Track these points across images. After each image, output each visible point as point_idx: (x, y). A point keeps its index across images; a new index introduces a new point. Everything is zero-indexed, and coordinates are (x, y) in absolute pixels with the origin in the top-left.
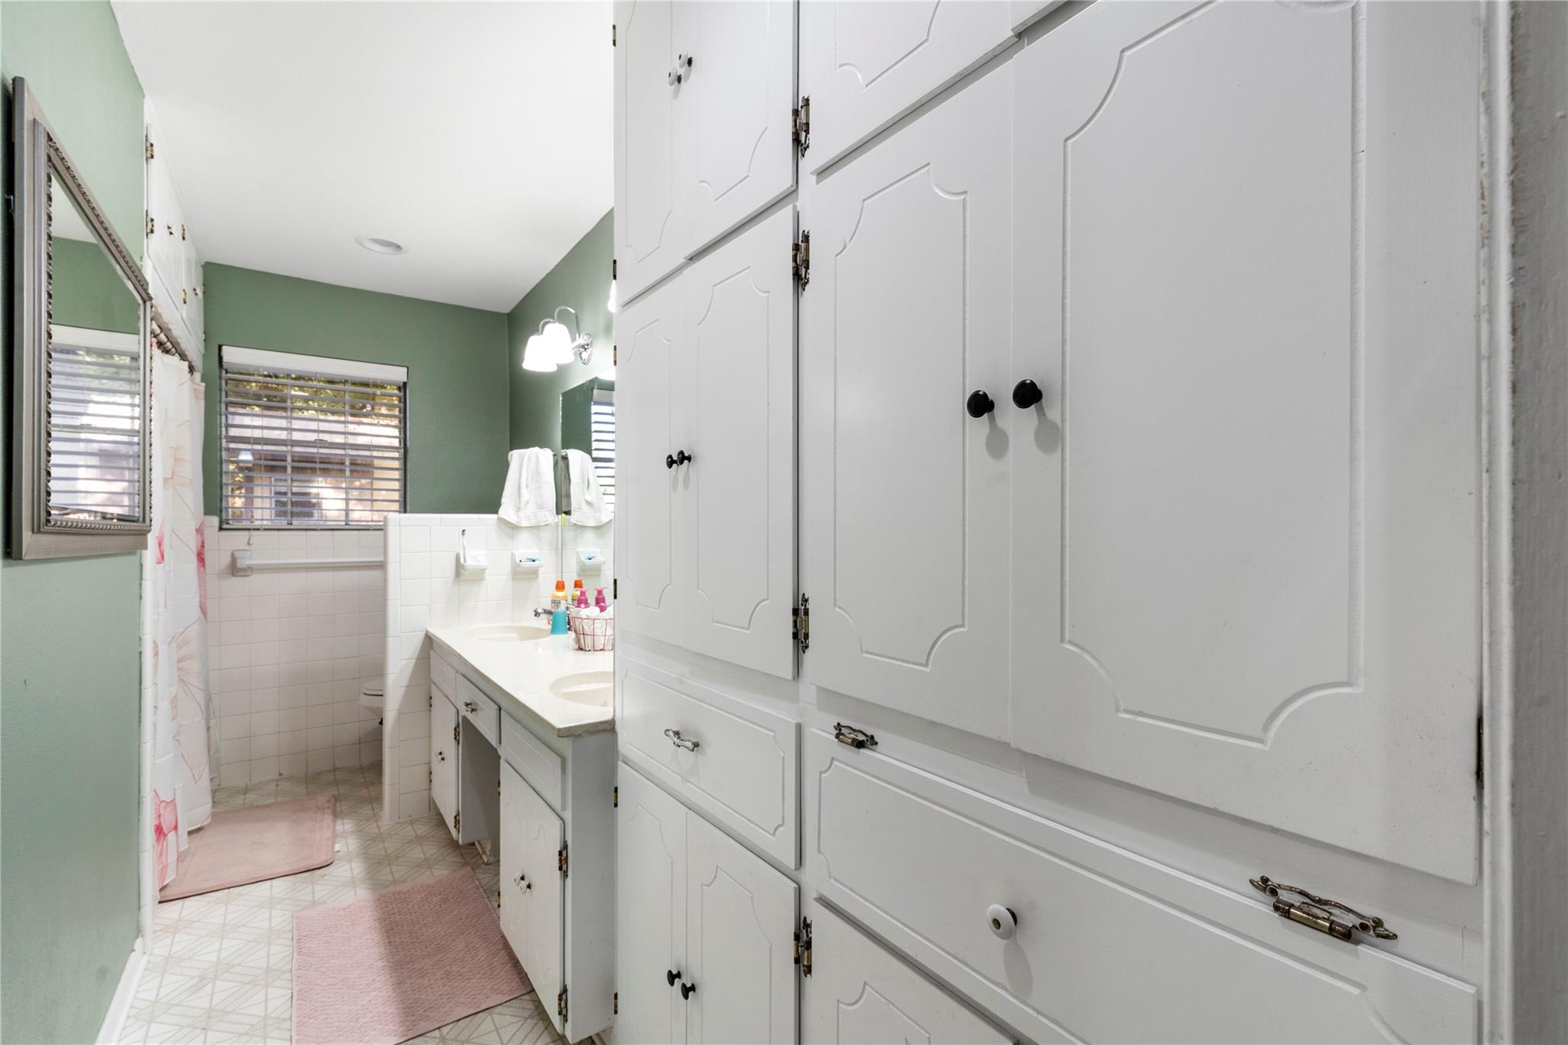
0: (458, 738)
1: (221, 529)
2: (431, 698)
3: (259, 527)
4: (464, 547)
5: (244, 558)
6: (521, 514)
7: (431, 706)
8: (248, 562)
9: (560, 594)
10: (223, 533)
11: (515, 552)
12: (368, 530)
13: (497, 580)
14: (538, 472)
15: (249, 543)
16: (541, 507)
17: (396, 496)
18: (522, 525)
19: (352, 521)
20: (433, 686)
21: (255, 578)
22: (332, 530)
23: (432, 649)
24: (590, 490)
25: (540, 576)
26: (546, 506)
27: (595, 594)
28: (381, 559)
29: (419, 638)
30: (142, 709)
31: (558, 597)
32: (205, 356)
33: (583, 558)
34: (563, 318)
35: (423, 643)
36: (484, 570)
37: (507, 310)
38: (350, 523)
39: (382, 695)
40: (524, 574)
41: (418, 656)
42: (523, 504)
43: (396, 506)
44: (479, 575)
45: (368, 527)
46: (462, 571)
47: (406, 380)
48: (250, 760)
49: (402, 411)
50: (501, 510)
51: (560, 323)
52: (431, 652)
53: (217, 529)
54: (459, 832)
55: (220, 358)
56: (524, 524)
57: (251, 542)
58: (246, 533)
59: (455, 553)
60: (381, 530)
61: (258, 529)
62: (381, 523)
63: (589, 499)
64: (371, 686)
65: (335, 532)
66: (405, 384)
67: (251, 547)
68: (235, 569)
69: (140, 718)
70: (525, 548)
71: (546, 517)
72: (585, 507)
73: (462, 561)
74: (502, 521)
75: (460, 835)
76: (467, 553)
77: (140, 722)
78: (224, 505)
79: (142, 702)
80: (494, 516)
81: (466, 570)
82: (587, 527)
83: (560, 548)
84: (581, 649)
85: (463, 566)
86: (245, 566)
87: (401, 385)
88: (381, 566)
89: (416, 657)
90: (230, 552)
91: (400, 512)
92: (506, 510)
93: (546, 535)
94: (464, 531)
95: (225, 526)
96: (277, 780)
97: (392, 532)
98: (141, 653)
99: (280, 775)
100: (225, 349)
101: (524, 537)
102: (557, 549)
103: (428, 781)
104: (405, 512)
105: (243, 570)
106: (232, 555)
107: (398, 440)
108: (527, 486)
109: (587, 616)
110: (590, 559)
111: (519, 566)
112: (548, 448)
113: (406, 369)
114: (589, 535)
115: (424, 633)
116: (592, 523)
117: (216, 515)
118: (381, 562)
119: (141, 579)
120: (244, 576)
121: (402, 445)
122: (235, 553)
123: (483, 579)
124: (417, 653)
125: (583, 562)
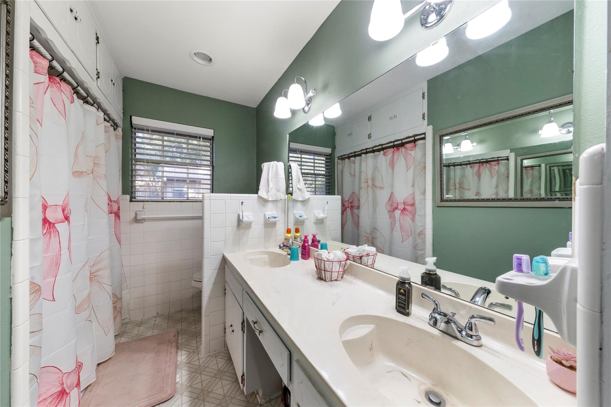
0: (243, 329)
1: (131, 201)
2: (225, 290)
3: (148, 200)
4: (242, 211)
5: (140, 215)
6: (269, 194)
7: (225, 294)
8: (143, 217)
9: (289, 235)
10: (132, 203)
11: (266, 213)
12: (197, 202)
13: (257, 228)
14: (277, 174)
15: (143, 208)
16: (278, 191)
17: (209, 187)
18: (270, 200)
19: (190, 198)
20: (226, 283)
21: (146, 224)
22: (181, 202)
23: (226, 264)
24: (300, 183)
25: (277, 225)
26: (281, 190)
27: (312, 237)
28: (201, 215)
29: (219, 259)
30: (13, 343)
31: (288, 237)
32: (124, 120)
33: (298, 216)
34: (299, 82)
35: (221, 261)
36: (251, 223)
37: (255, 106)
38: (189, 199)
39: (201, 282)
40: (269, 224)
41: (219, 268)
42: (270, 189)
43: (209, 191)
44: (249, 225)
45: (197, 201)
46: (241, 223)
47: (213, 136)
48: (144, 308)
49: (211, 149)
50: (259, 192)
51: (298, 84)
52: (226, 265)
53: (129, 201)
54: (244, 386)
55: (131, 122)
56: (270, 199)
57: (144, 207)
58: (142, 203)
59: (238, 214)
60: (201, 202)
61: (148, 201)
62: (201, 199)
63: (299, 187)
64: (196, 276)
65: (182, 203)
66: (213, 137)
67: (144, 210)
68: (136, 220)
69: (11, 351)
70: (271, 211)
71: (281, 195)
72: (297, 191)
73: (241, 218)
74: (260, 198)
75: (245, 387)
76: (244, 214)
77: (11, 354)
78: (133, 190)
79: (13, 338)
80: (256, 195)
81: (243, 223)
82: (298, 201)
83: (286, 212)
84: (320, 278)
85: (242, 220)
86: (141, 218)
87: (211, 138)
88: (201, 218)
89: (218, 268)
90: (135, 211)
91: (210, 193)
92: (262, 192)
93: (280, 205)
94: (242, 202)
95: (133, 200)
96: (156, 317)
97: (206, 202)
98: (11, 299)
99: (157, 314)
100: (133, 117)
101: (270, 205)
102: (285, 212)
103: (224, 333)
104: (213, 192)
105: (140, 220)
106: (136, 212)
107: (209, 162)
108: (272, 180)
109: (327, 259)
110: (301, 217)
111: (268, 220)
112: (281, 162)
113: (213, 130)
114: (299, 205)
115: (222, 255)
116: (300, 199)
117: (129, 195)
118: (201, 216)
119: (12, 239)
120: (141, 223)
121: (211, 165)
122: (137, 212)
123: (251, 227)
124: (219, 265)
125: (298, 218)
